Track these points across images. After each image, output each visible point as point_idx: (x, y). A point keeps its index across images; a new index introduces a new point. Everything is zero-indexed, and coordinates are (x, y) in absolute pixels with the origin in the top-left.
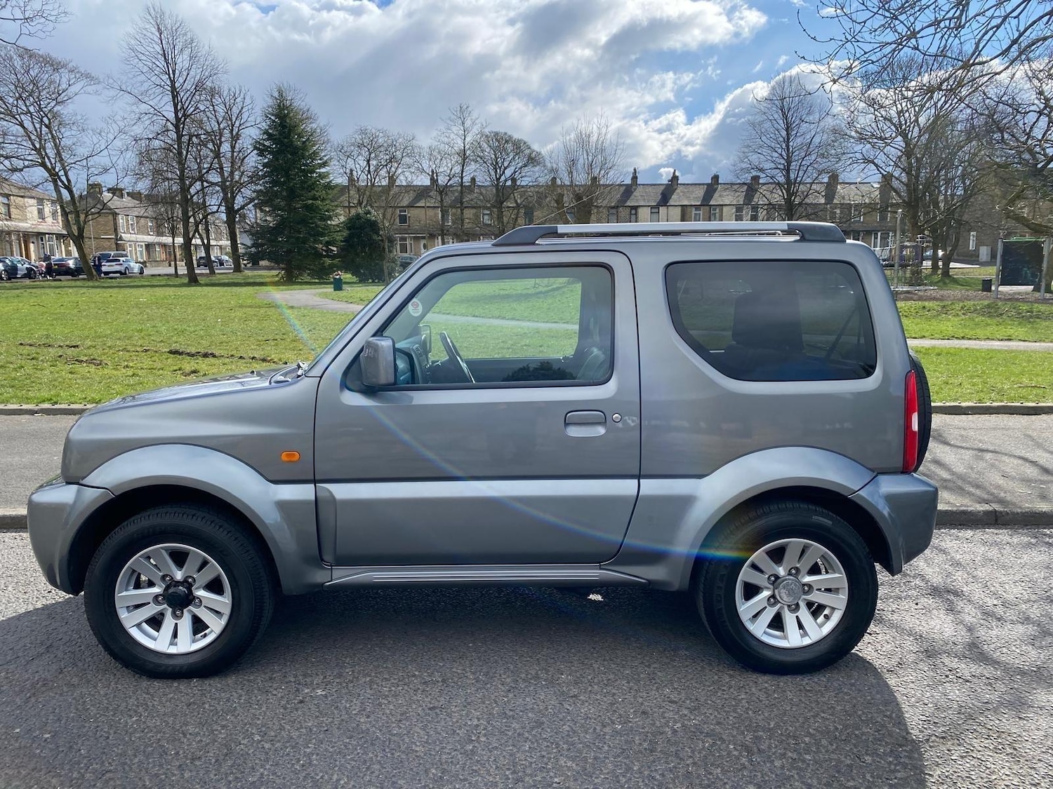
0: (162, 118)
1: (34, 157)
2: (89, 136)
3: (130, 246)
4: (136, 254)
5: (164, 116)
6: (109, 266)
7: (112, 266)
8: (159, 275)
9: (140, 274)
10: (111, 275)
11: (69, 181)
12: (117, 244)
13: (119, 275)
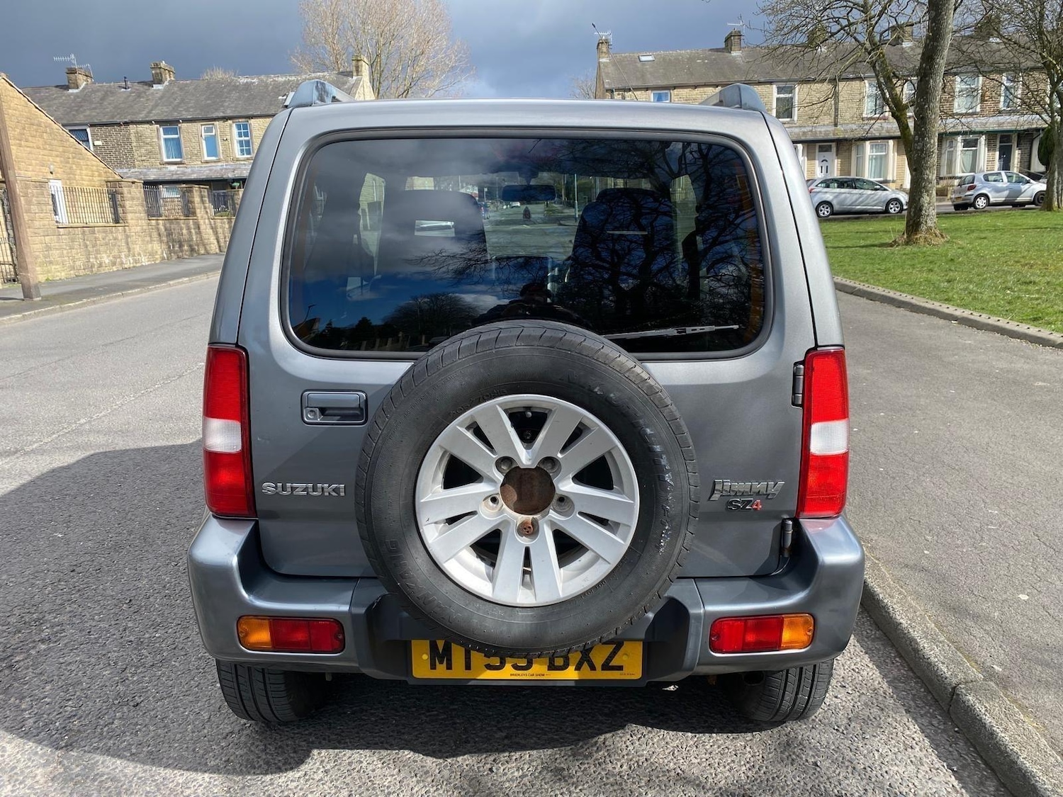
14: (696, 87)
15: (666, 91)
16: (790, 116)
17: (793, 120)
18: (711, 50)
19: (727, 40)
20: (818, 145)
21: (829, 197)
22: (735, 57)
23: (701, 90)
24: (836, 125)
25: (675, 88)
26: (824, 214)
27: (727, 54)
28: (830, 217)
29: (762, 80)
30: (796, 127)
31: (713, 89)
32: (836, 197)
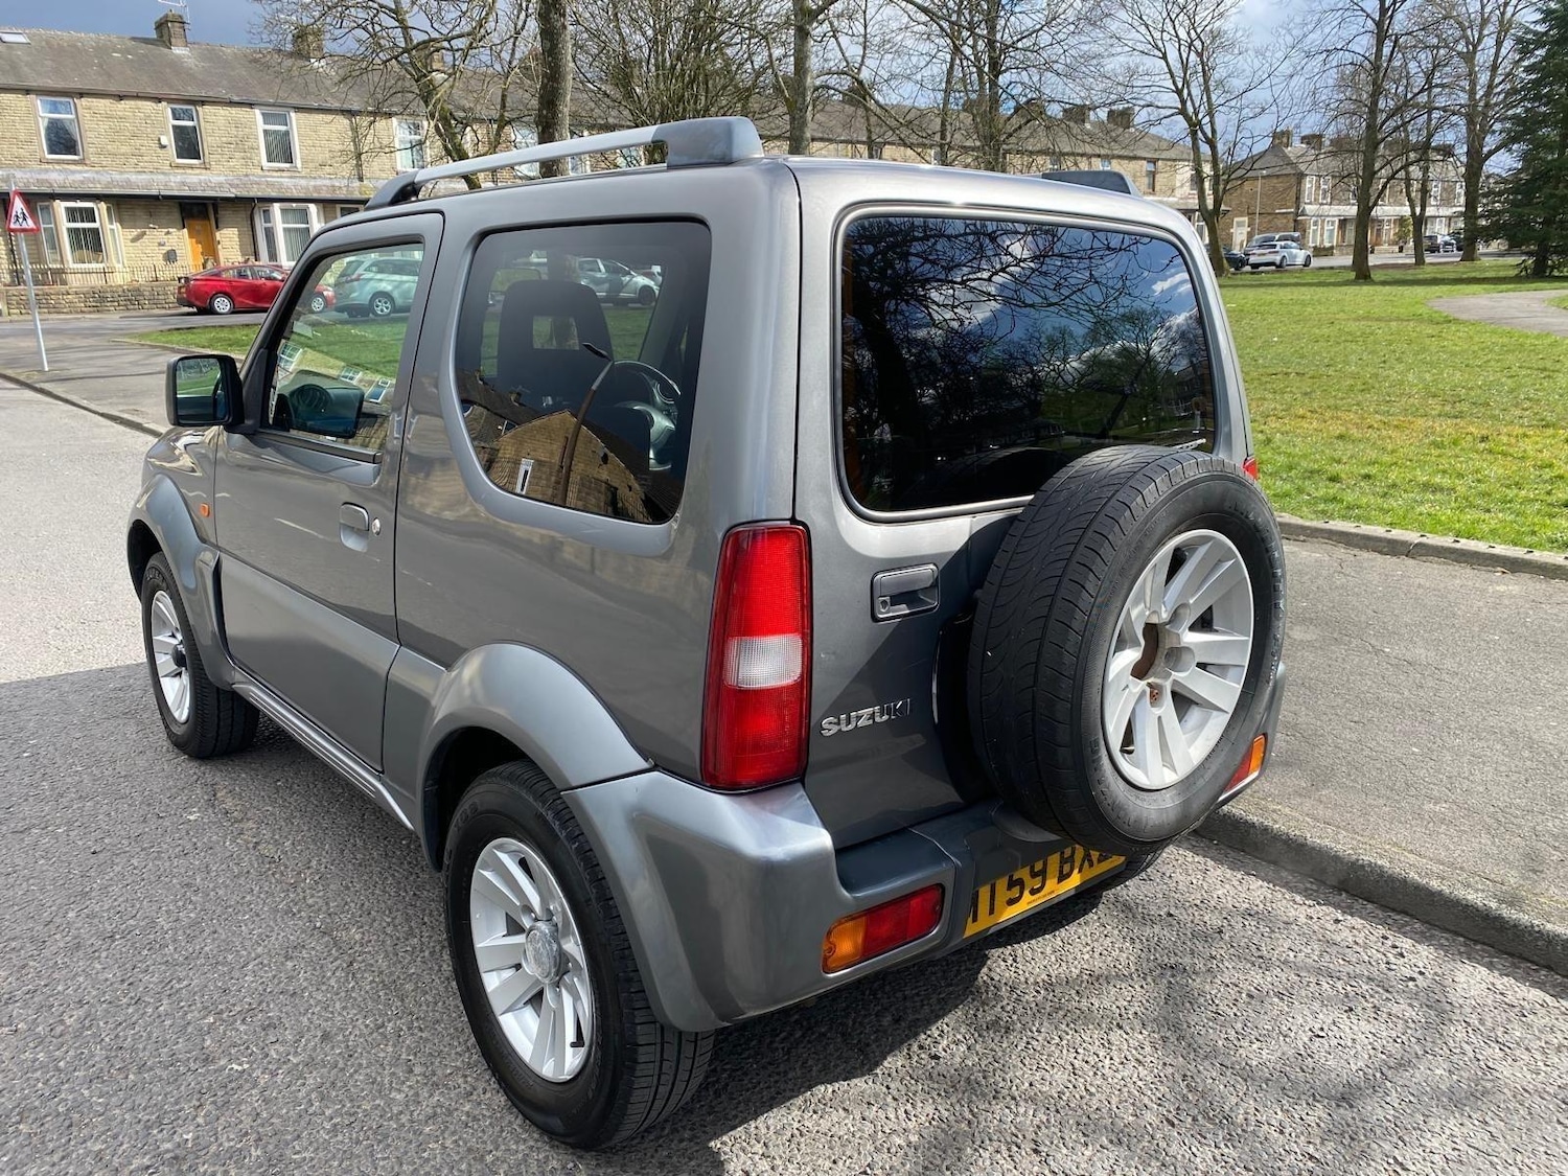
0: (1361, 13)
1: (1173, 100)
2: (1249, 60)
3: (1315, 223)
4: (1322, 235)
5: (1362, 10)
6: (1259, 255)
7: (1264, 254)
8: (1332, 268)
9: (1304, 266)
10: (1261, 269)
11: (1214, 131)
12: (1295, 221)
13: (1274, 268)
14: (121, 98)
15: (67, 100)
16: (289, 159)
17: (296, 167)
18: (134, 39)
19: (161, 26)
20: (338, 206)
21: (386, 287)
22: (178, 56)
23: (132, 103)
24: (361, 179)
25: (81, 95)
26: (382, 311)
27: (166, 50)
28: (392, 315)
29: (236, 99)
30: (302, 177)
31: (153, 104)
32: (396, 287)
